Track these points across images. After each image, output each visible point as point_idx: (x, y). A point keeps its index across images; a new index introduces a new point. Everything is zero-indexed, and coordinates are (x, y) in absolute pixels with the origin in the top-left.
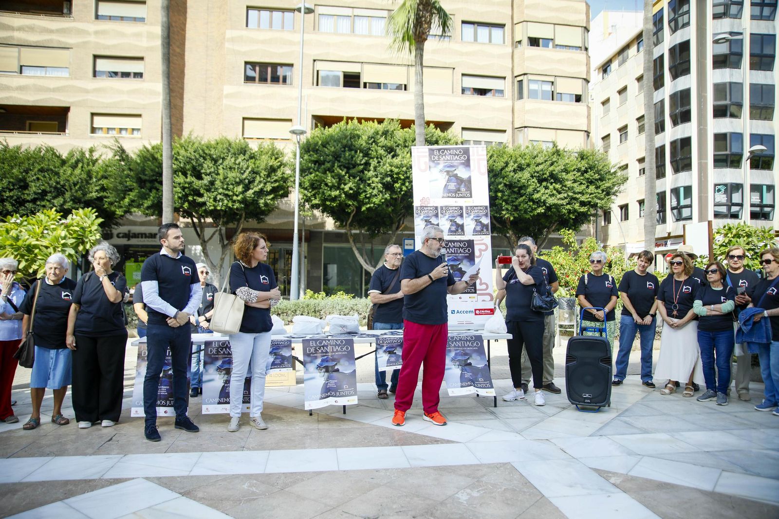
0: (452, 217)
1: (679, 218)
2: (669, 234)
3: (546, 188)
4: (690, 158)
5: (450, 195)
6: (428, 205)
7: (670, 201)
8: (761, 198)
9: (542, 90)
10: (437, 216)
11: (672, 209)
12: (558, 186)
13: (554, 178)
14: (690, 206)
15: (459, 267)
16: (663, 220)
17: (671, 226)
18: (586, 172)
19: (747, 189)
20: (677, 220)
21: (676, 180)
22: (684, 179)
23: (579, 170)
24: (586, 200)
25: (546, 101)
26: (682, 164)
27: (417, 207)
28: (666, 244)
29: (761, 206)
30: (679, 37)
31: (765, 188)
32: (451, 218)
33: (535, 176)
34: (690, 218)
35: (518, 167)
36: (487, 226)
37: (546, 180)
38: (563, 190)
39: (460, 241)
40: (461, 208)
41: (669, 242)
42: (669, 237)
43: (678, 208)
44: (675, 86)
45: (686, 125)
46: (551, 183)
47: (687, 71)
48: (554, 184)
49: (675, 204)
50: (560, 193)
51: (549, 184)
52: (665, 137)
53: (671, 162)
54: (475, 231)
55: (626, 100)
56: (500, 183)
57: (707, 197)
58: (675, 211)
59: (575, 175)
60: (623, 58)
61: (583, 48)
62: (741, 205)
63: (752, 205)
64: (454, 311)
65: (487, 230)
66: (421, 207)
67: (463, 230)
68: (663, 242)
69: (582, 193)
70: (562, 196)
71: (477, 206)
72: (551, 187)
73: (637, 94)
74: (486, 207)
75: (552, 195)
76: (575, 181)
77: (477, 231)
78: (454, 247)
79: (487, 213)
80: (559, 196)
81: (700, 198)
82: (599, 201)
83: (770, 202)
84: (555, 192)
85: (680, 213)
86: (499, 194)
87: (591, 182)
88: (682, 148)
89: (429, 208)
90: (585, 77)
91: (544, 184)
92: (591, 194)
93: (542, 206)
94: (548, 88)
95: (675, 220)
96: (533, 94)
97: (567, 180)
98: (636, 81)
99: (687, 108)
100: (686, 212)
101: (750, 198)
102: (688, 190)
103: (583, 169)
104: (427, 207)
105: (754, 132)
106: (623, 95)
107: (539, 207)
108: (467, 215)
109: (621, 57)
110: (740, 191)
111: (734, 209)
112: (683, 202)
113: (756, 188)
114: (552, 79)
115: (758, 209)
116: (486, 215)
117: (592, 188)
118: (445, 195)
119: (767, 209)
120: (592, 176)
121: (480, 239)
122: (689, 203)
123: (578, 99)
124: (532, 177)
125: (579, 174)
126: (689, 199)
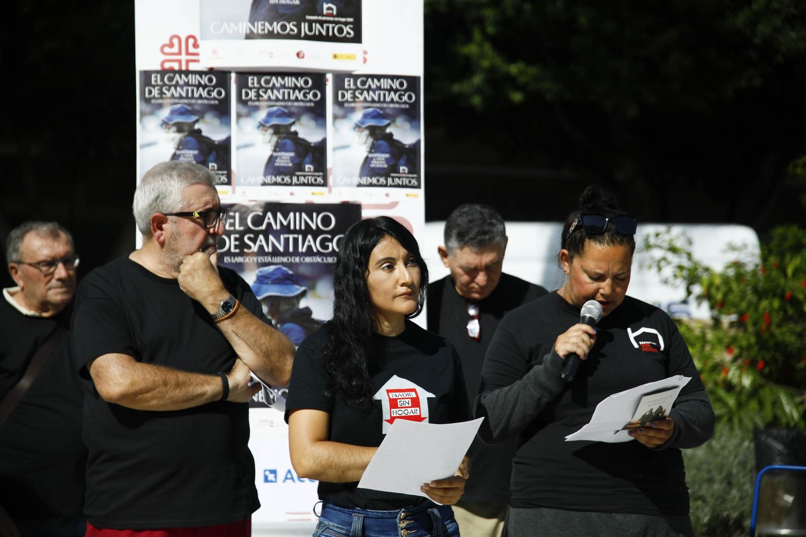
0: (282, 115)
5: (277, 27)
6: (193, 67)
10: (222, 110)
15: (303, 304)
27: (147, 74)
32: (275, 121)
36: (410, 154)
39: (310, 209)
40: (318, 79)
54: (368, 169)
64: (274, 472)
65: (414, 169)
66: (163, 72)
67: (320, 165)
71: (379, 77)
74: (412, 81)
77: (374, 172)
78: (286, 229)
79: (415, 106)
89: (193, 79)
104: (187, 73)
108: (340, 112)
116: (411, 114)
118: (258, 28)
121: (387, 201)
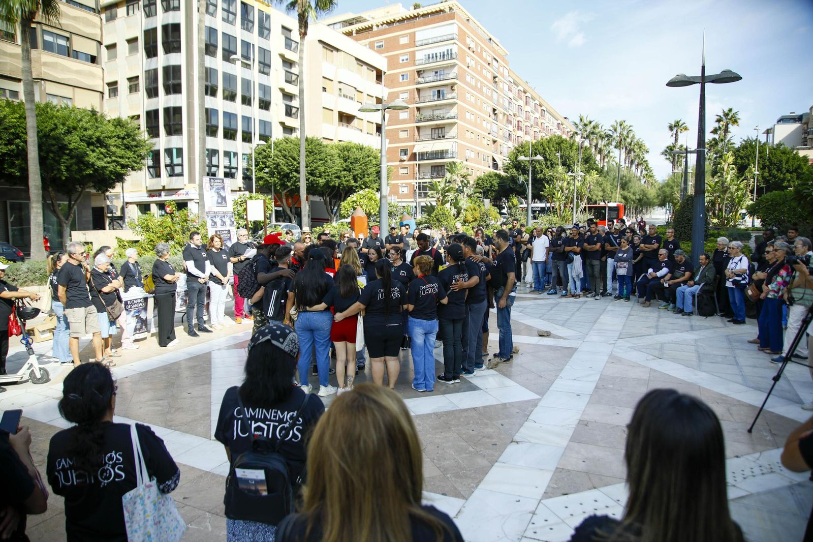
0: (221, 217)
1: (172, 174)
2: (164, 187)
3: (93, 151)
4: (181, 125)
7: (164, 160)
8: (230, 162)
9: (58, 44)
11: (166, 166)
12: (103, 150)
13: (100, 142)
14: (182, 165)
16: (158, 175)
17: (165, 180)
18: (123, 138)
19: (221, 154)
20: (170, 176)
21: (169, 141)
22: (176, 142)
23: (118, 137)
24: (126, 164)
25: (63, 56)
26: (174, 129)
28: (160, 195)
29: (230, 168)
30: (172, 18)
31: (232, 154)
33: (83, 140)
34: (181, 175)
35: (68, 130)
37: (92, 144)
38: (108, 154)
40: (224, 213)
41: (163, 193)
42: (164, 189)
43: (171, 166)
44: (168, 60)
45: (178, 96)
46: (97, 147)
47: (178, 49)
48: (100, 149)
49: (168, 161)
50: (105, 157)
51: (95, 148)
52: (158, 102)
53: (165, 126)
55: (116, 57)
56: (53, 145)
57: (194, 159)
58: (168, 168)
59: (116, 141)
60: (111, 14)
61: (97, 11)
62: (218, 166)
63: (225, 167)
68: (157, 193)
69: (122, 157)
70: (109, 159)
72: (97, 151)
73: (127, 54)
75: (99, 159)
76: (117, 147)
80: (105, 160)
81: (189, 159)
82: (135, 165)
83: (236, 166)
84: (102, 156)
85: (173, 170)
86: (51, 155)
87: (128, 147)
88: (174, 114)
90: (99, 40)
91: (92, 147)
92: (129, 158)
93: (90, 168)
94: (62, 42)
95: (168, 175)
96: (48, 47)
97: (110, 145)
98: (126, 42)
99: (179, 81)
100: (178, 170)
101: (223, 161)
102: (180, 151)
103: (122, 136)
105: (226, 111)
106: (112, 51)
107: (88, 168)
109: (108, 12)
110: (217, 155)
111: (214, 169)
112: (176, 161)
113: (227, 154)
114: (68, 35)
115: (227, 170)
117: (130, 154)
118: (217, 206)
119: (233, 171)
120: (130, 143)
122: (180, 162)
123: (93, 60)
124: (81, 140)
125: (120, 140)
126: (180, 159)
